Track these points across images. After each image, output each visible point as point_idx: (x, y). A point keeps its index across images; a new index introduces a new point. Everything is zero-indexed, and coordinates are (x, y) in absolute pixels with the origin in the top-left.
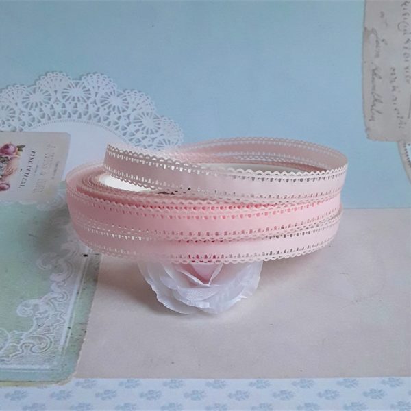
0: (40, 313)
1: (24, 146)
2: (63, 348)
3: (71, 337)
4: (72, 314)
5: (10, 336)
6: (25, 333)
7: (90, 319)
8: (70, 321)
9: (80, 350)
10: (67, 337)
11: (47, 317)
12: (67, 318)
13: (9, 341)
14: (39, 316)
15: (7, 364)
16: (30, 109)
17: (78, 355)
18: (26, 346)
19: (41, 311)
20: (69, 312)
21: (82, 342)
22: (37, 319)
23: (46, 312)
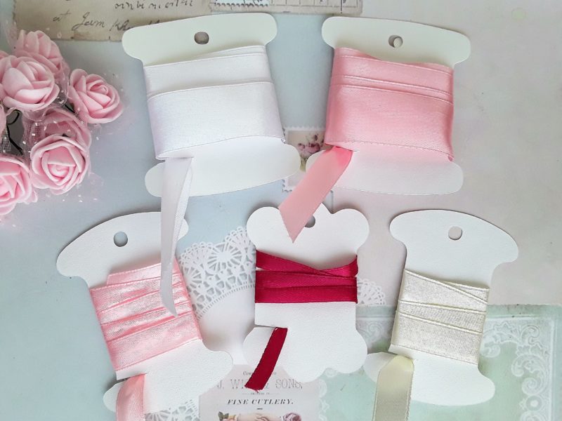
0: (496, 340)
1: (221, 413)
2: (535, 317)
3: (524, 313)
4: (497, 318)
5: (522, 355)
6: (518, 345)
7: (503, 304)
8: (505, 317)
9: (537, 306)
10: (523, 317)
11: (501, 334)
12: (502, 320)
13: (527, 353)
14: (500, 340)
15: (549, 350)
16: (169, 413)
17: (541, 306)
18: (532, 341)
19: (493, 340)
20: (495, 320)
21: (529, 305)
22: (502, 341)
23: (494, 337)
